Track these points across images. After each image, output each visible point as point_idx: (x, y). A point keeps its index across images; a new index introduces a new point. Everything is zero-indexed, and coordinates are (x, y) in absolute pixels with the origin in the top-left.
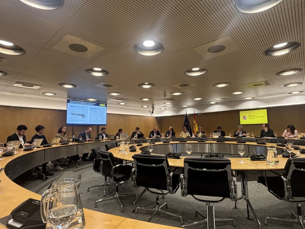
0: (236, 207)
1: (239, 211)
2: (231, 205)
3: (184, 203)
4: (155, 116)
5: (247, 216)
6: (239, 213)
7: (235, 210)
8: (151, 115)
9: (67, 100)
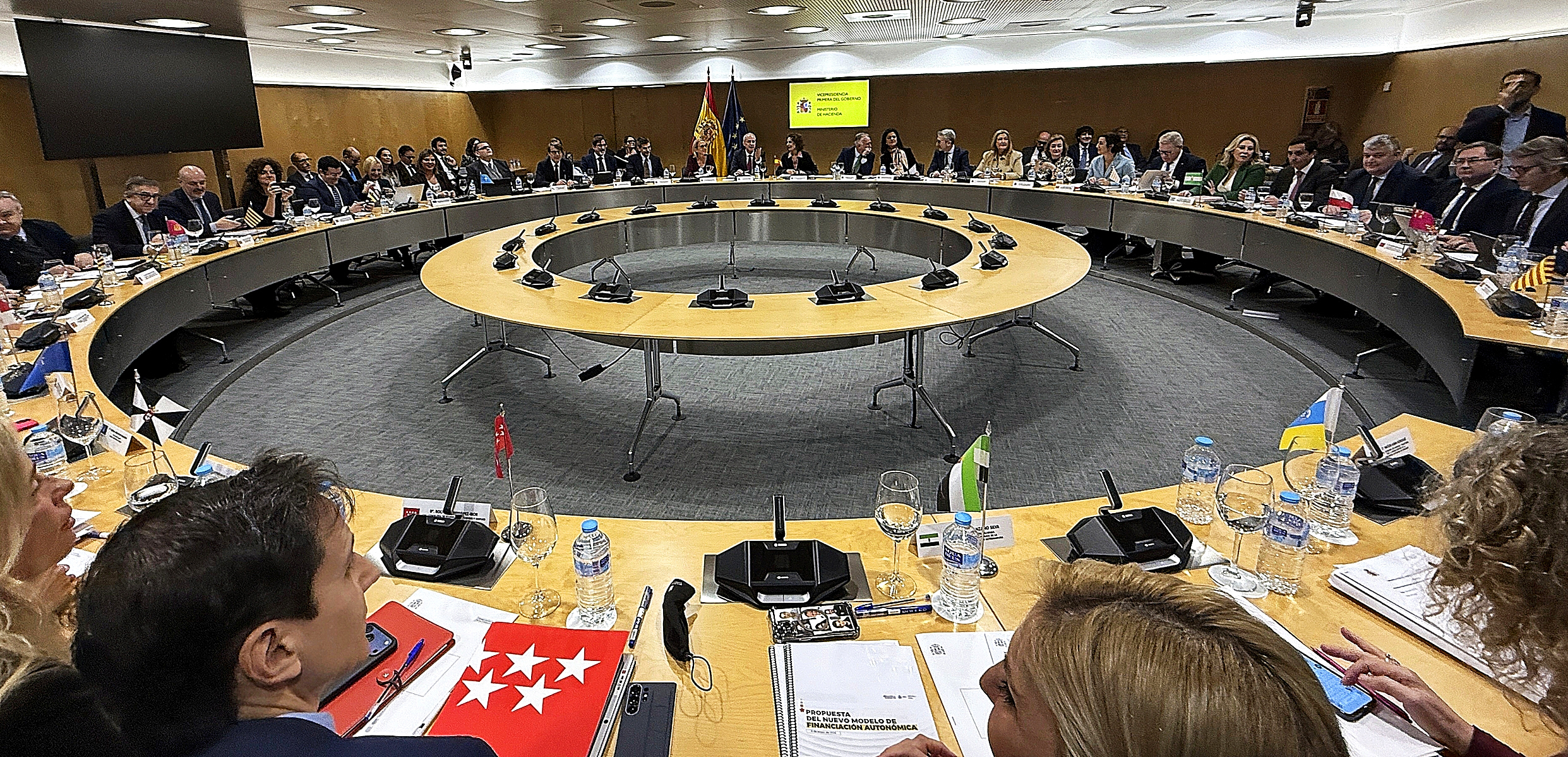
0: (874, 404)
1: (885, 413)
2: (862, 402)
4: (467, 90)
5: (909, 421)
6: (887, 417)
8: (452, 84)
9: (16, 20)
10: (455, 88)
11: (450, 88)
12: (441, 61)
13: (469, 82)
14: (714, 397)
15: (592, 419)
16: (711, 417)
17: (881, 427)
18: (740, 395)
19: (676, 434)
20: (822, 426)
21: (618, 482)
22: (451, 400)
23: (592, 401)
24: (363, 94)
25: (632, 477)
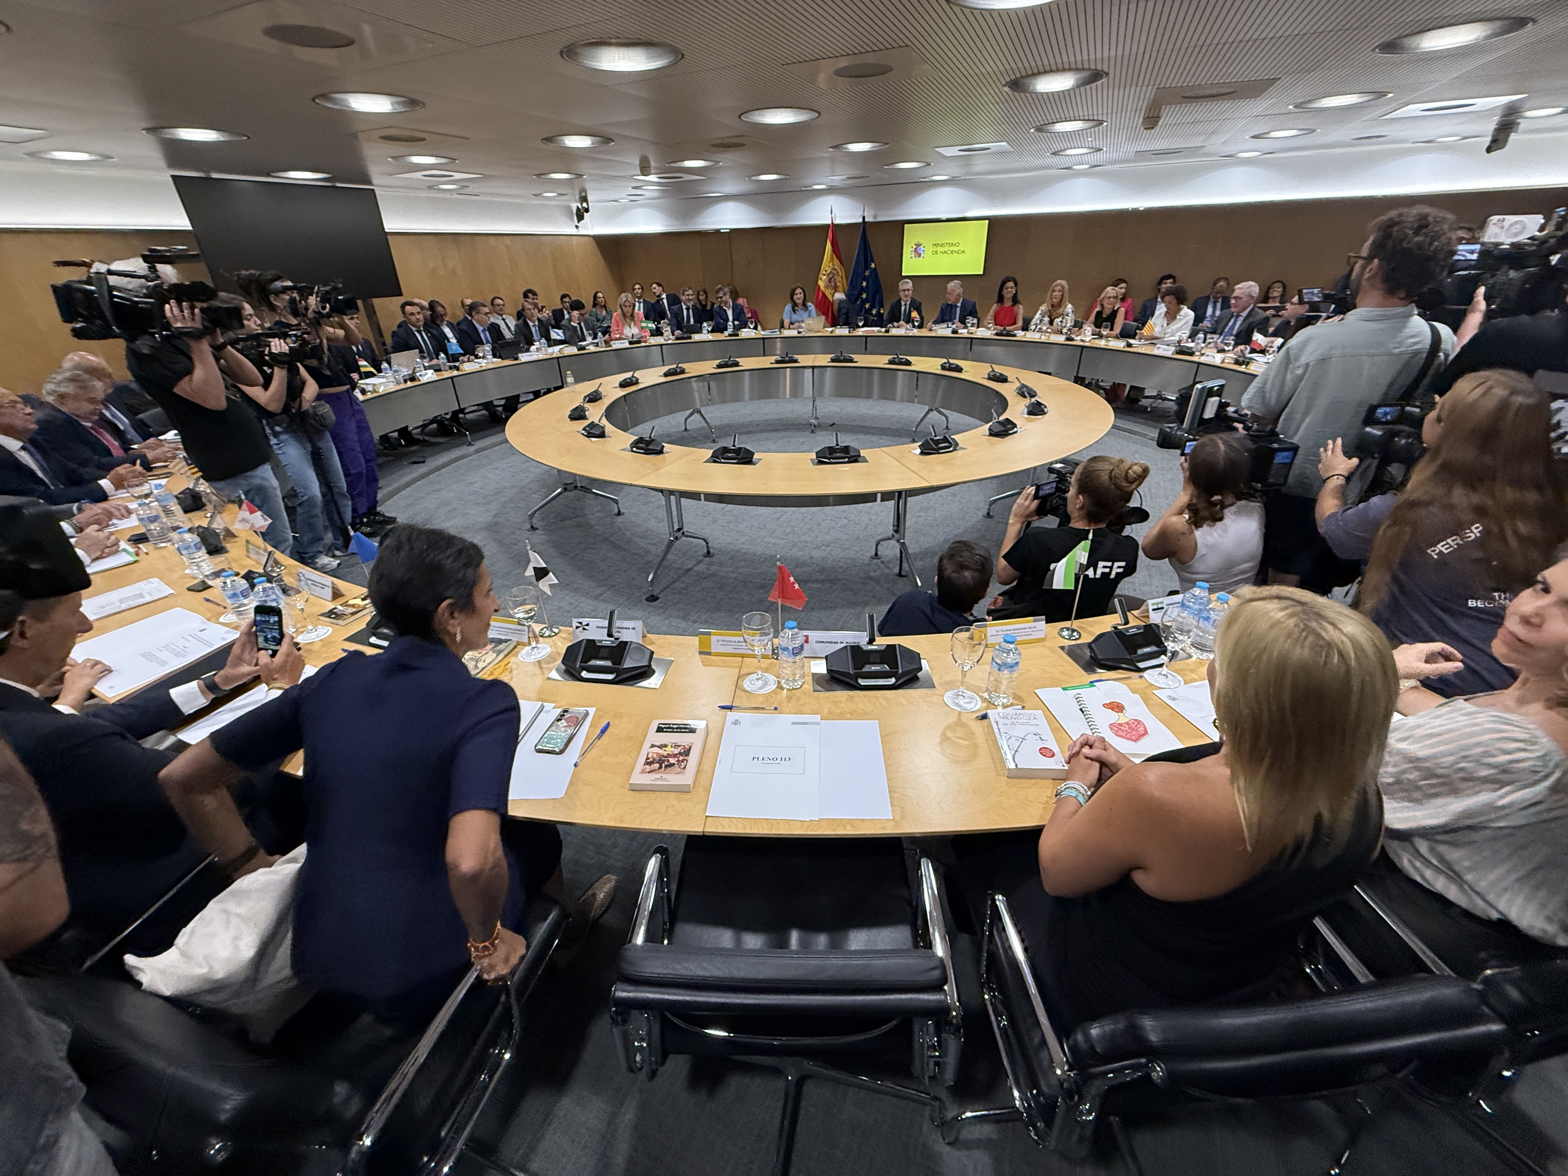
0: (876, 554)
1: (882, 562)
2: (867, 552)
3: (763, 562)
4: (592, 233)
5: (897, 570)
6: (882, 566)
7: (875, 561)
8: (577, 227)
9: (173, 177)
10: (582, 232)
11: (574, 231)
12: (565, 203)
13: (593, 227)
14: (743, 540)
15: (639, 552)
16: (736, 557)
17: (872, 574)
18: (767, 539)
19: (701, 568)
20: (823, 570)
21: (641, 602)
22: (537, 529)
23: (645, 537)
24: (492, 240)
25: (653, 598)
